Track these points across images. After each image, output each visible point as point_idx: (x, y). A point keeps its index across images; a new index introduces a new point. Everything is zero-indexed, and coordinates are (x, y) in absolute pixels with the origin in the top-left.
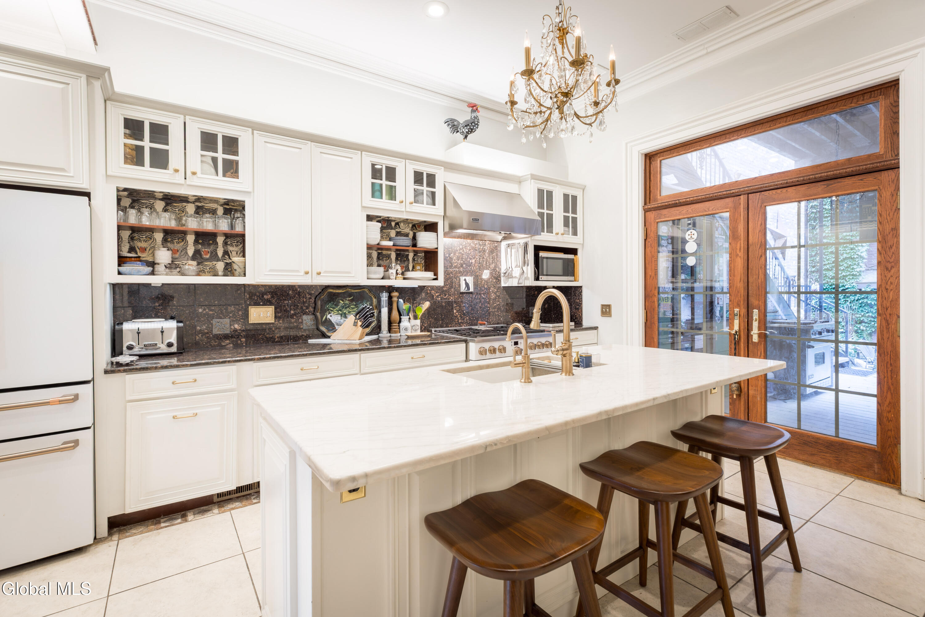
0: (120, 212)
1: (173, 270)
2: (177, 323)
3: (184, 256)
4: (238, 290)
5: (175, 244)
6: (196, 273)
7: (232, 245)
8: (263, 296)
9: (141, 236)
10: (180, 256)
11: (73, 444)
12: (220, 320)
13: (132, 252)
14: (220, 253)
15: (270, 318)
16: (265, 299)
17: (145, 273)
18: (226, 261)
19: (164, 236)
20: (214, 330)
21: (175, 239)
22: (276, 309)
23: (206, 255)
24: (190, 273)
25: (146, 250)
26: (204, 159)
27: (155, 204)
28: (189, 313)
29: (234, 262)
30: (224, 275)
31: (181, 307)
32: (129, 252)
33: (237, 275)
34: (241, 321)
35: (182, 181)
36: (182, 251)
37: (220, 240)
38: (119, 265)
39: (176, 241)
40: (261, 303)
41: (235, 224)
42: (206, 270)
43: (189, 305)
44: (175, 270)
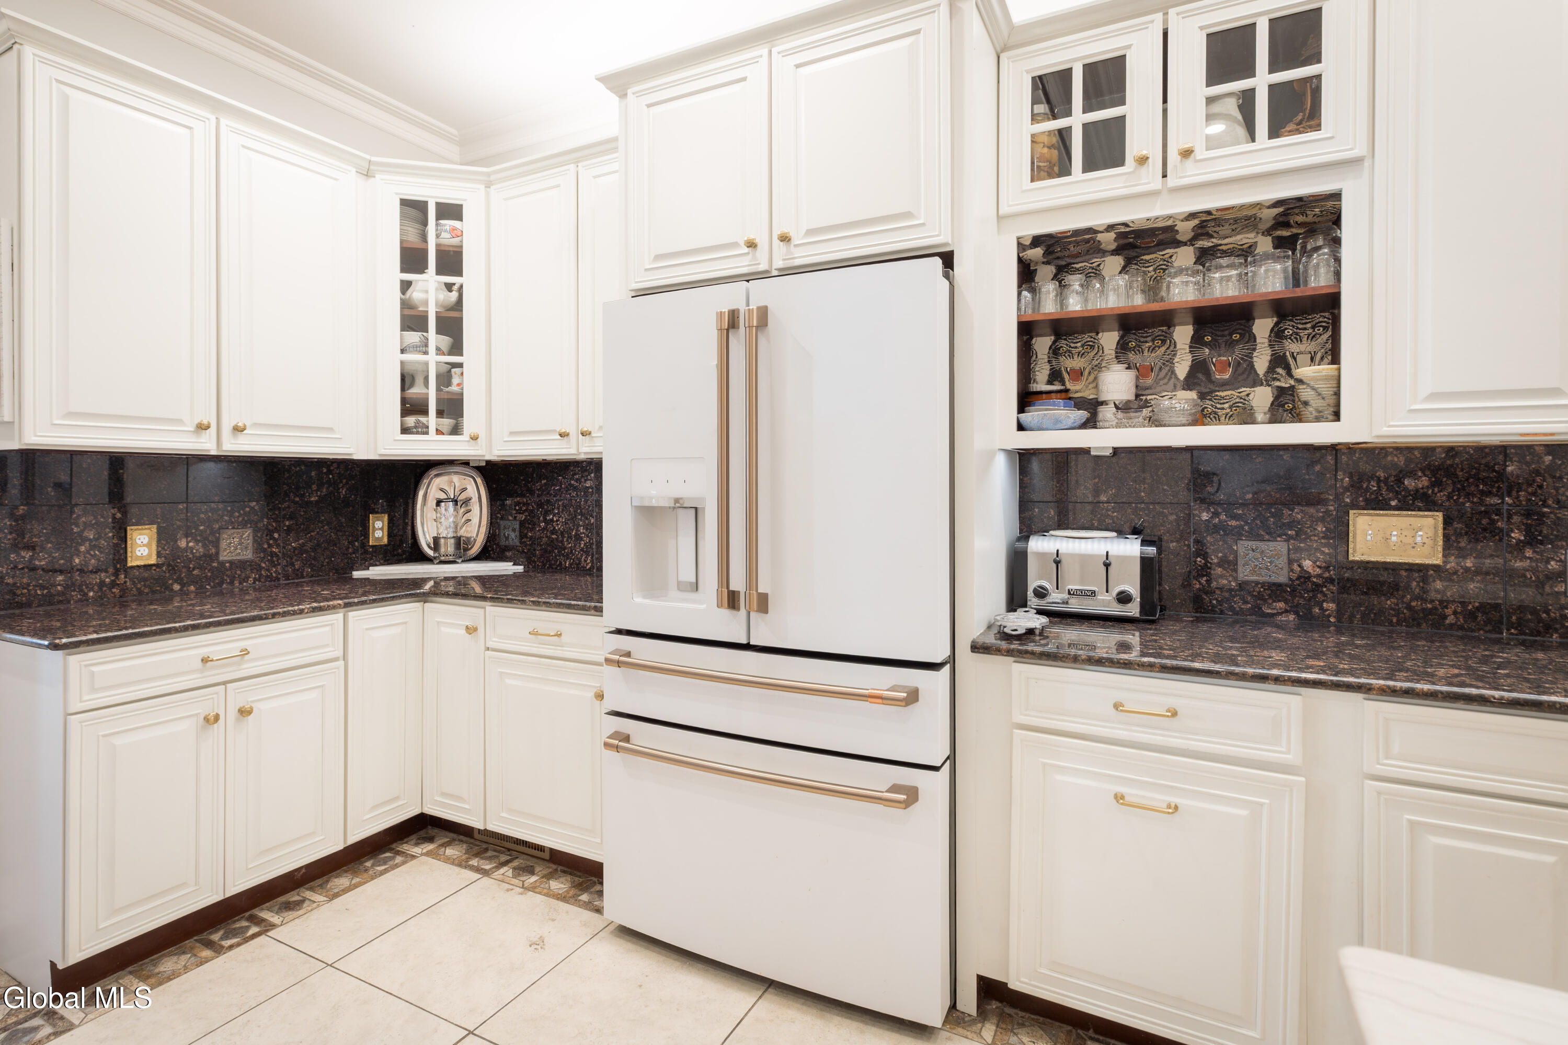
0: (1025, 293)
1: (1133, 415)
2: (1142, 545)
3: (1166, 381)
4: (1314, 463)
5: (1146, 353)
6: (1190, 418)
7: (1298, 339)
8: (1399, 481)
9: (1073, 345)
10: (1157, 381)
11: (903, 797)
12: (1259, 543)
13: (1055, 383)
14: (1261, 363)
15: (1427, 550)
16: (1406, 489)
17: (1069, 424)
18: (1277, 384)
19: (1122, 337)
20: (1240, 569)
21: (1146, 342)
22: (1447, 522)
23: (1222, 371)
24: (1175, 420)
25: (1082, 374)
26: (1217, 108)
27: (1101, 267)
28: (1176, 520)
29: (1300, 381)
30: (1271, 421)
31: (1157, 507)
32: (1050, 382)
33: (1311, 417)
34: (1323, 553)
35: (1156, 183)
36: (1161, 369)
37: (1262, 327)
38: (1021, 410)
39: (1147, 345)
40: (1393, 503)
41: (1306, 271)
42: (1220, 412)
43: (1176, 500)
44: (1137, 414)
